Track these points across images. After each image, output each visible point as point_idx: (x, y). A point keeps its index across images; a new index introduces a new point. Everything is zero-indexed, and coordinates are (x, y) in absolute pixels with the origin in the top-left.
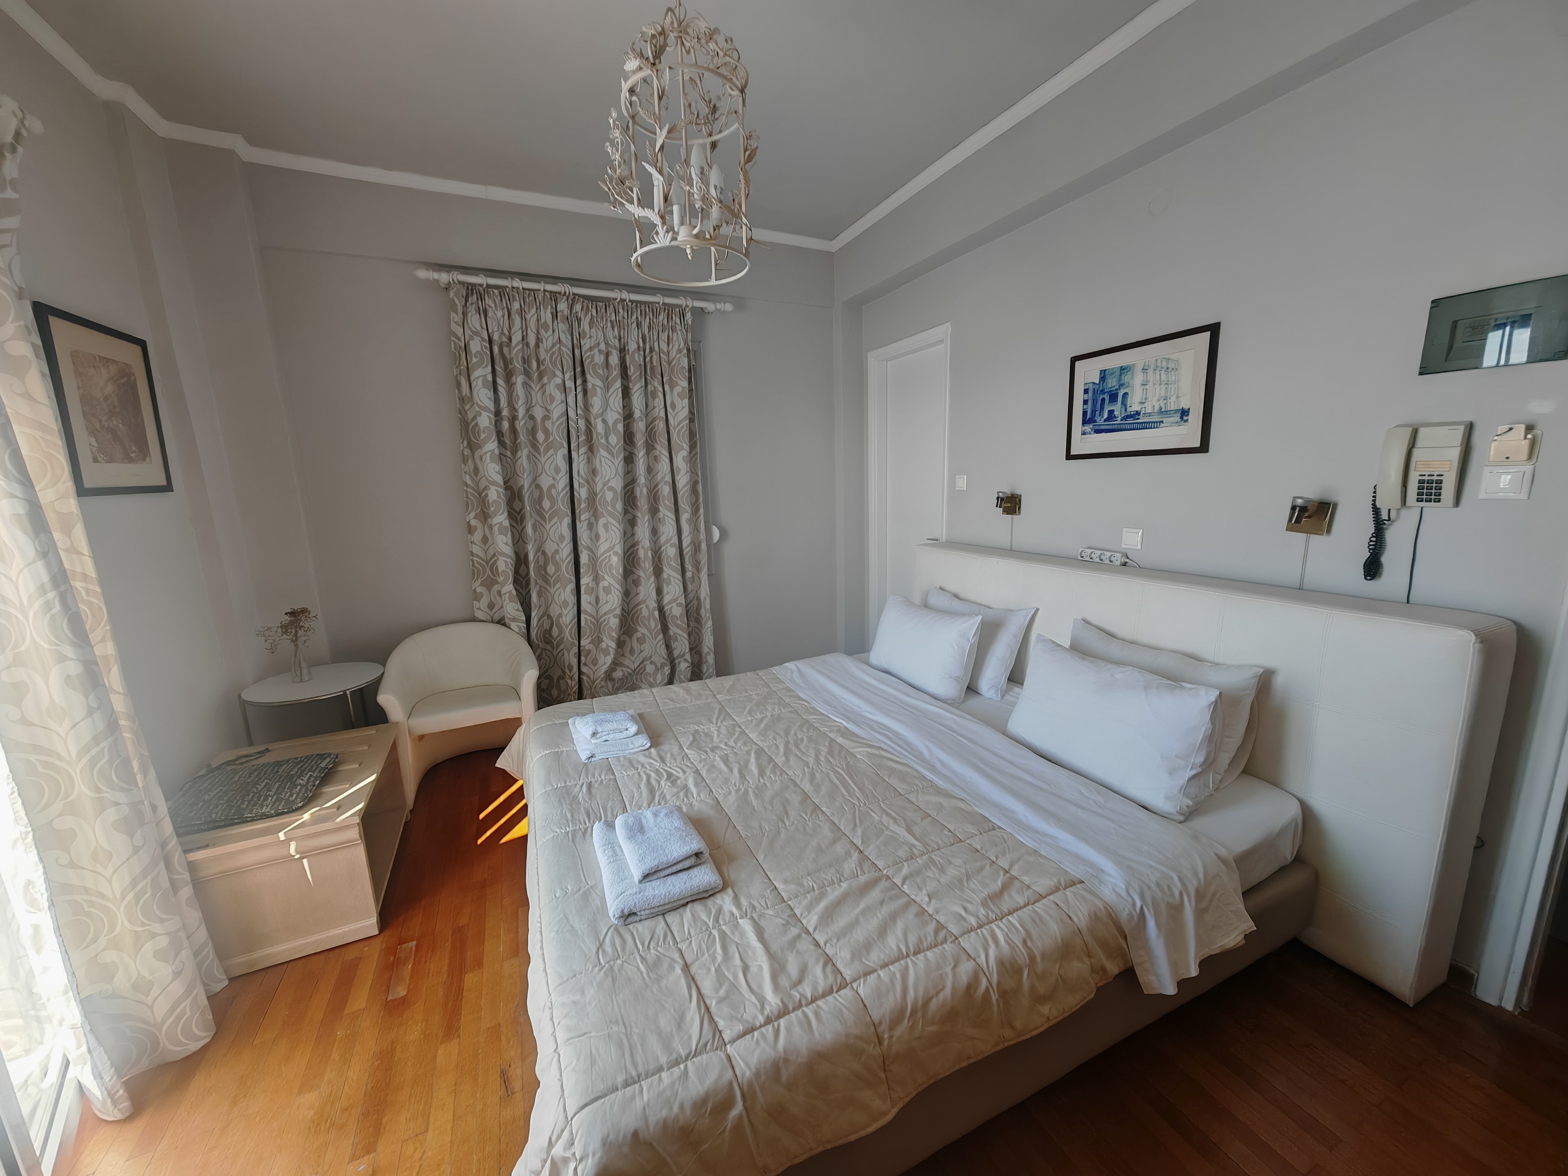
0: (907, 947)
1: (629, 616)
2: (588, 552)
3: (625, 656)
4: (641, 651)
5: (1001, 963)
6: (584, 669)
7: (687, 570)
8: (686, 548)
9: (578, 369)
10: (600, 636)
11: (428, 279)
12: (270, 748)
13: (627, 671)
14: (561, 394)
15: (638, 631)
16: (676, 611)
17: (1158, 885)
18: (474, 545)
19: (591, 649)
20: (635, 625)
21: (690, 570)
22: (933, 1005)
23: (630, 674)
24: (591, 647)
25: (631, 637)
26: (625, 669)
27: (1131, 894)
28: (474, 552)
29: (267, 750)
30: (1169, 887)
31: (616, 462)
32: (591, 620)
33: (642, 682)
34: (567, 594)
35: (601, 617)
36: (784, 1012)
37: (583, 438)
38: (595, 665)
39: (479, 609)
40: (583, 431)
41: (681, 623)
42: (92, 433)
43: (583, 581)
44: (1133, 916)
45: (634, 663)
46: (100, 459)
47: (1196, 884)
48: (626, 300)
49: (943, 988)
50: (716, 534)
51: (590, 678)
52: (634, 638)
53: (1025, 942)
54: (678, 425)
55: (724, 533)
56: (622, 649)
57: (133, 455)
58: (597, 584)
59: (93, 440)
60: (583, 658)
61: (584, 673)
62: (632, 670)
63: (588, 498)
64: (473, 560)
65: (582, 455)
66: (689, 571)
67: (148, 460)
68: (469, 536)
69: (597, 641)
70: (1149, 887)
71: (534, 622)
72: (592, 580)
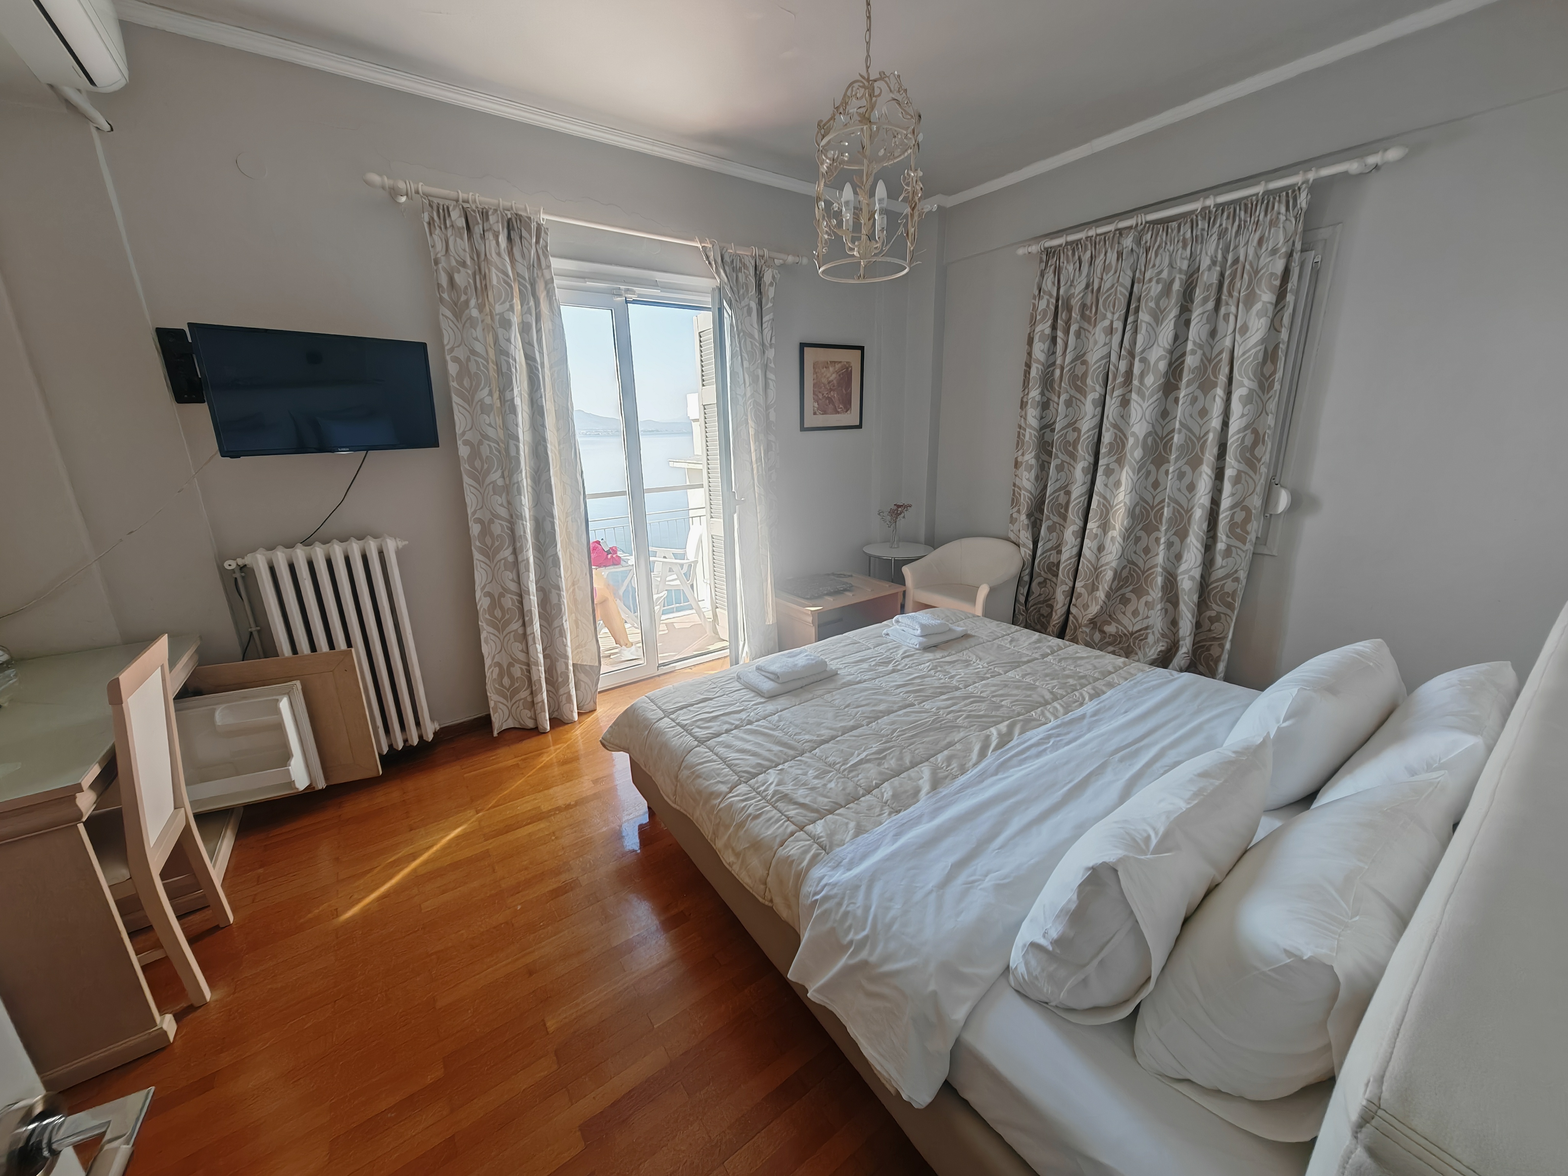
0: (729, 760)
1: (1143, 575)
2: (1098, 498)
3: (1125, 615)
4: (1147, 617)
5: (731, 805)
6: (1073, 610)
7: (1219, 540)
8: (1223, 512)
9: (1133, 306)
10: (1096, 584)
11: (1025, 254)
12: (853, 575)
13: (1122, 630)
14: (1106, 337)
15: (1149, 594)
16: (1187, 584)
17: (846, 914)
18: (1017, 478)
19: (1082, 592)
20: (1148, 587)
21: (1224, 540)
22: (700, 780)
23: (1125, 635)
24: (1083, 591)
25: (1139, 598)
26: (1120, 627)
27: (825, 889)
28: (1017, 483)
29: (851, 576)
30: (850, 927)
31: (1145, 405)
32: (1087, 565)
33: (1140, 648)
34: (1070, 535)
35: (1102, 566)
36: (683, 727)
37: (1120, 380)
38: (1085, 610)
39: (1012, 531)
40: (1122, 373)
41: (1187, 600)
42: (816, 400)
43: (1089, 526)
44: (809, 897)
45: (1133, 625)
46: (817, 413)
47: (873, 959)
48: (1210, 207)
49: (708, 781)
50: (1283, 500)
51: (1077, 620)
52: (1143, 600)
53: (750, 815)
54: (1244, 354)
55: (1296, 503)
56: (1125, 607)
57: (839, 410)
58: (1105, 533)
59: (816, 404)
60: (1074, 600)
61: (1072, 613)
62: (1128, 631)
63: (1110, 443)
64: (1014, 490)
65: (1115, 397)
66: (1222, 541)
67: (849, 412)
68: (1015, 470)
69: (1093, 588)
70: (840, 904)
71: (1039, 552)
72: (1098, 527)
